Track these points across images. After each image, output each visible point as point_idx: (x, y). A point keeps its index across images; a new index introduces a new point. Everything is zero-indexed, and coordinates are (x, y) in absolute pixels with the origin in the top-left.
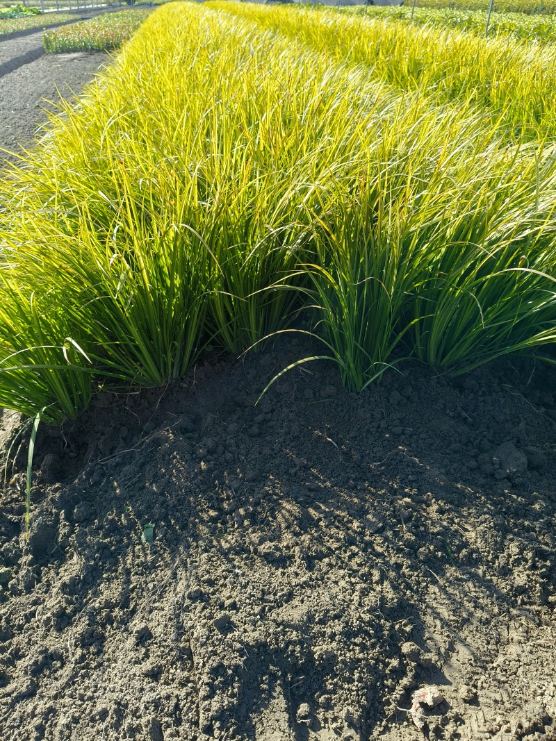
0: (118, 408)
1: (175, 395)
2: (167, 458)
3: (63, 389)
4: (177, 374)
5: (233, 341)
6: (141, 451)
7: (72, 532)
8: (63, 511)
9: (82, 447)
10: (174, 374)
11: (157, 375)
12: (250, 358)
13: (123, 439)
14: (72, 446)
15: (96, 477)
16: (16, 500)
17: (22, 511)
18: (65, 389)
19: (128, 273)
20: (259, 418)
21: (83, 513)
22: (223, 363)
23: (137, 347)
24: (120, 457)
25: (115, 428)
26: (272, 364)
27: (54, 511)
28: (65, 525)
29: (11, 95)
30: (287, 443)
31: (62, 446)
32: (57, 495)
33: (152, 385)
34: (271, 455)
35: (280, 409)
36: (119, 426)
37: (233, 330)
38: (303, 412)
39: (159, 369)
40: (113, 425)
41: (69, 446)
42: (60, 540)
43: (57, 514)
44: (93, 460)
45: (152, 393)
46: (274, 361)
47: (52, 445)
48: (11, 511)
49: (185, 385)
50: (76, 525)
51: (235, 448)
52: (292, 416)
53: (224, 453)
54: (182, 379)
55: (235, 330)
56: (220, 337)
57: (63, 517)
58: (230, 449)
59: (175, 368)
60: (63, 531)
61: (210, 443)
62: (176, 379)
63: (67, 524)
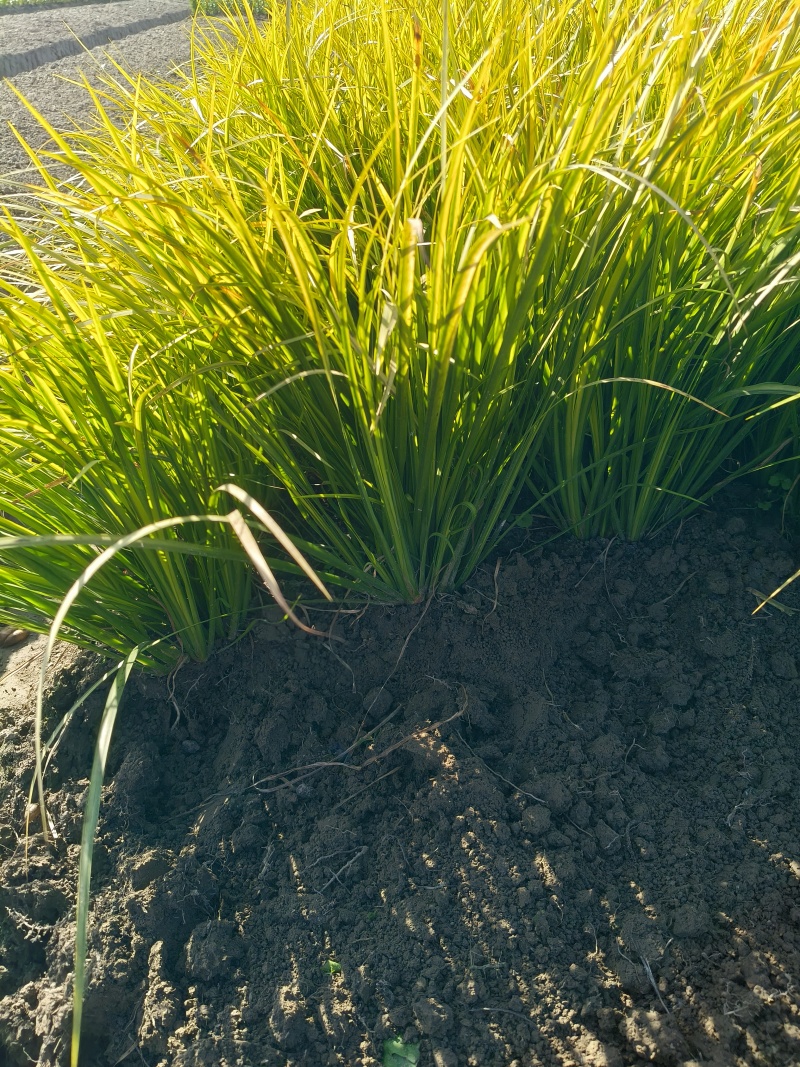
0: (307, 646)
1: (444, 628)
2: (443, 824)
3: (185, 596)
4: (453, 579)
5: (583, 513)
6: (362, 771)
7: (178, 1016)
8: (160, 944)
9: (213, 727)
10: (445, 578)
11: (408, 578)
12: (620, 553)
13: (317, 727)
14: (192, 724)
15: (246, 833)
16: (44, 873)
17: (55, 909)
18: (189, 598)
19: (403, 307)
20: (665, 720)
21: (211, 958)
22: (558, 561)
23: (379, 510)
24: (305, 780)
25: (297, 696)
26: (676, 573)
27: (136, 938)
28: (160, 993)
29: (133, 59)
30: (763, 813)
31: (168, 719)
32: (147, 894)
33: (393, 598)
34: (725, 848)
35: (713, 699)
36: (306, 691)
37: (590, 486)
38: (777, 716)
39: (416, 566)
40: (294, 689)
41: (183, 721)
42: (143, 1031)
43: (144, 951)
44: (238, 774)
45: (388, 616)
46: (684, 568)
47: (146, 715)
48: (26, 904)
49: (471, 609)
50: (192, 990)
51: (623, 815)
52: (758, 729)
53: (593, 824)
54: (463, 591)
55: (596, 485)
56: (557, 501)
57: (156, 964)
58: (610, 815)
59: (451, 565)
60: (153, 1012)
61: (558, 790)
62: (447, 590)
63: (168, 990)
